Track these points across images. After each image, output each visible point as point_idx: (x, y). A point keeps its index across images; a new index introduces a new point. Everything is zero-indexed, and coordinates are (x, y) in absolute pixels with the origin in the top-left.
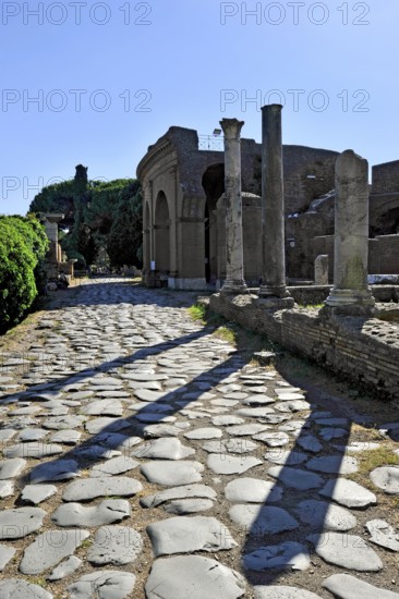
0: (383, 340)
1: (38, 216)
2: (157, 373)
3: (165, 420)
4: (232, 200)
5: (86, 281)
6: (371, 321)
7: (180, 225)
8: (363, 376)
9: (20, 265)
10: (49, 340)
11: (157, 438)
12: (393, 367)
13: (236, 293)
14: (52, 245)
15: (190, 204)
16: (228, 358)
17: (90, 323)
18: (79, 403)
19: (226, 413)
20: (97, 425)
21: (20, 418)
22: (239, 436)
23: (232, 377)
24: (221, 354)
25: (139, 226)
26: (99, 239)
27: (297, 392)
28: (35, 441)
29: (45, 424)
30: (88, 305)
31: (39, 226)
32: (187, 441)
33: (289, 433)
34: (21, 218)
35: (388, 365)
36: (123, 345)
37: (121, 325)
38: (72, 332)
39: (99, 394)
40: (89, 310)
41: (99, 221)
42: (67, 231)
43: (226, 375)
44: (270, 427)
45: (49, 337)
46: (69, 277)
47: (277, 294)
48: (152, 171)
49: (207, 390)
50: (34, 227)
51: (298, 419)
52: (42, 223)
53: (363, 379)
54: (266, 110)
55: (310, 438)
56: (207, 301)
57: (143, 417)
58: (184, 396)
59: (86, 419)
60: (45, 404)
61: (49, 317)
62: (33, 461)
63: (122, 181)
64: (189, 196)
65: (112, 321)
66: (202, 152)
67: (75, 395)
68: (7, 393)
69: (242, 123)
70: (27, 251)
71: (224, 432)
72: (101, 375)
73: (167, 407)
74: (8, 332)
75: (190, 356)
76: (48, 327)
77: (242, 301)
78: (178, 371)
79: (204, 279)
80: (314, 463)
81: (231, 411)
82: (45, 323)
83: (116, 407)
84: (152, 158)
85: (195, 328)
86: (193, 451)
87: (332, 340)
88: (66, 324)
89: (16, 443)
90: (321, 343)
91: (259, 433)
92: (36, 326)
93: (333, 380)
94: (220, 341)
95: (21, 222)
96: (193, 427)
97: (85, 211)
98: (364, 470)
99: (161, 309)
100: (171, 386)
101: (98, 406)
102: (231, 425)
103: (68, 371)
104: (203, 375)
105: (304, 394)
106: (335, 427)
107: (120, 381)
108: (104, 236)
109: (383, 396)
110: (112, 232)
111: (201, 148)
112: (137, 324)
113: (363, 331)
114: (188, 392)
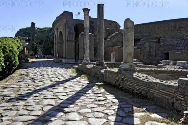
0: (141, 79)
1: (19, 38)
2: (64, 90)
3: (70, 106)
4: (86, 34)
5: (34, 60)
6: (136, 73)
7: (67, 42)
8: (134, 91)
9: (13, 54)
10: (25, 79)
11: (69, 113)
12: (145, 88)
13: (87, 64)
14: (24, 48)
15: (70, 36)
16: (87, 85)
17: (38, 73)
18: (39, 101)
19: (90, 103)
20: (47, 109)
21: (18, 106)
22: (97, 112)
23: (90, 91)
24: (85, 83)
25: (52, 43)
26: (39, 46)
27: (112, 96)
28: (24, 115)
29: (28, 109)
30: (36, 68)
31: (19, 41)
32: (80, 114)
33: (114, 110)
34: (13, 38)
35: (143, 87)
36: (51, 80)
37: (49, 74)
38: (32, 76)
39: (46, 97)
40: (37, 69)
41: (39, 41)
42: (28, 43)
43: (88, 91)
44: (107, 108)
45: (24, 78)
46: (29, 58)
47: (102, 64)
48: (57, 25)
49: (83, 96)
50: (18, 41)
51: (115, 105)
52: (20, 40)
53: (134, 92)
54: (99, 5)
55: (121, 111)
56: (77, 67)
57: (62, 105)
58: (75, 98)
59: (43, 106)
60: (26, 101)
61: (23, 71)
62: (25, 123)
63: (47, 28)
64: (70, 33)
65: (46, 73)
66: (74, 19)
67: (37, 98)
68: (11, 97)
69: (90, 10)
70: (16, 49)
71: (92, 110)
72: (45, 91)
73: (70, 102)
74: (9, 76)
75: (74, 84)
76: (24, 75)
77: (89, 66)
78: (71, 89)
79: (74, 60)
80: (124, 120)
81: (92, 102)
82: (22, 73)
83: (53, 102)
84: (58, 21)
85: (74, 75)
86: (83, 117)
87: (123, 79)
88: (30, 74)
89: (17, 116)
90: (119, 80)
91: (104, 110)
92: (19, 74)
93: (123, 92)
94: (83, 79)
95: (13, 39)
96: (80, 109)
97: (34, 37)
98: (142, 122)
99: (61, 69)
100: (70, 94)
101: (46, 102)
102: (93, 108)
103: (33, 89)
104: (80, 90)
105: (115, 97)
106: (129, 108)
107: (52, 93)
108: (40, 46)
109: (141, 97)
110: (43, 44)
111: (74, 18)
112: (55, 74)
113: (134, 76)
114: (76, 96)
